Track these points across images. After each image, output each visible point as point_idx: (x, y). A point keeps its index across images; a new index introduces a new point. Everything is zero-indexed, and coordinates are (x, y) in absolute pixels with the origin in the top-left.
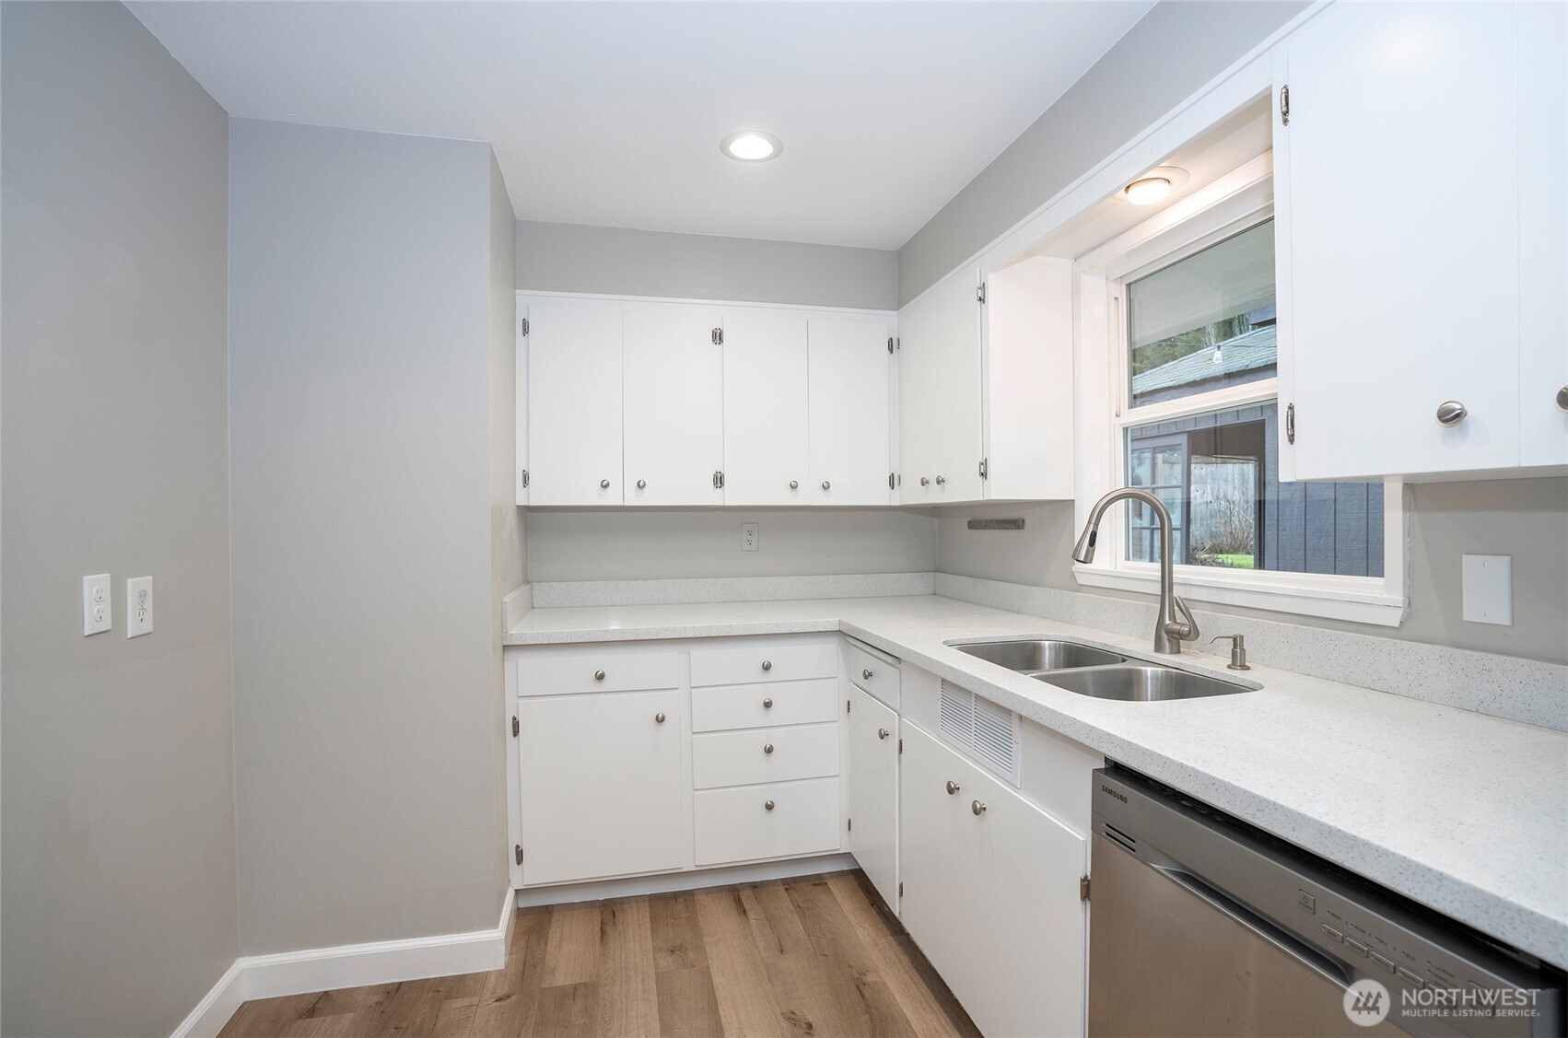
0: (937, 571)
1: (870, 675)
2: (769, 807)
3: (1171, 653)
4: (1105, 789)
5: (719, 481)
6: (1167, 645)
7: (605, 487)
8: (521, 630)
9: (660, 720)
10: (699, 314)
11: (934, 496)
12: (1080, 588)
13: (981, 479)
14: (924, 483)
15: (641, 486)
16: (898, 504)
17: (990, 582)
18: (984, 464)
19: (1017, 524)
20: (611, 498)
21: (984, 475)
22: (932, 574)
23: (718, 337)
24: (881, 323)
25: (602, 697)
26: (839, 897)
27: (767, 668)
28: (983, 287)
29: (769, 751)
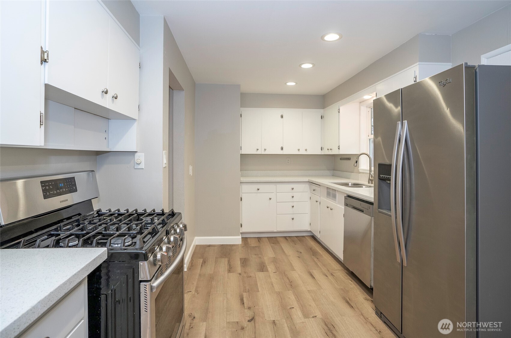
0: (334, 170)
1: (315, 190)
2: (293, 219)
3: (371, 184)
4: (346, 199)
5: (282, 149)
6: (370, 182)
7: (258, 150)
8: (243, 179)
9: (270, 199)
10: (278, 112)
11: (330, 153)
12: (360, 173)
13: (338, 149)
14: (328, 149)
15: (265, 150)
16: (323, 154)
17: (344, 172)
18: (339, 146)
19: (349, 159)
20: (259, 152)
21: (339, 149)
22: (332, 171)
23: (282, 117)
24: (320, 112)
25: (259, 194)
26: (307, 239)
27: (293, 189)
28: (339, 109)
29: (293, 207)
